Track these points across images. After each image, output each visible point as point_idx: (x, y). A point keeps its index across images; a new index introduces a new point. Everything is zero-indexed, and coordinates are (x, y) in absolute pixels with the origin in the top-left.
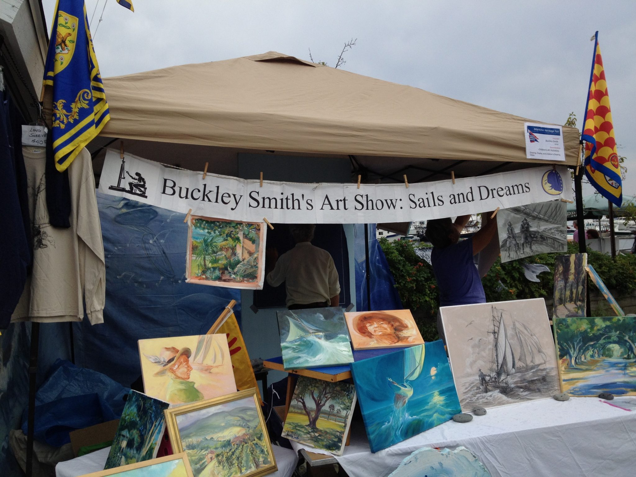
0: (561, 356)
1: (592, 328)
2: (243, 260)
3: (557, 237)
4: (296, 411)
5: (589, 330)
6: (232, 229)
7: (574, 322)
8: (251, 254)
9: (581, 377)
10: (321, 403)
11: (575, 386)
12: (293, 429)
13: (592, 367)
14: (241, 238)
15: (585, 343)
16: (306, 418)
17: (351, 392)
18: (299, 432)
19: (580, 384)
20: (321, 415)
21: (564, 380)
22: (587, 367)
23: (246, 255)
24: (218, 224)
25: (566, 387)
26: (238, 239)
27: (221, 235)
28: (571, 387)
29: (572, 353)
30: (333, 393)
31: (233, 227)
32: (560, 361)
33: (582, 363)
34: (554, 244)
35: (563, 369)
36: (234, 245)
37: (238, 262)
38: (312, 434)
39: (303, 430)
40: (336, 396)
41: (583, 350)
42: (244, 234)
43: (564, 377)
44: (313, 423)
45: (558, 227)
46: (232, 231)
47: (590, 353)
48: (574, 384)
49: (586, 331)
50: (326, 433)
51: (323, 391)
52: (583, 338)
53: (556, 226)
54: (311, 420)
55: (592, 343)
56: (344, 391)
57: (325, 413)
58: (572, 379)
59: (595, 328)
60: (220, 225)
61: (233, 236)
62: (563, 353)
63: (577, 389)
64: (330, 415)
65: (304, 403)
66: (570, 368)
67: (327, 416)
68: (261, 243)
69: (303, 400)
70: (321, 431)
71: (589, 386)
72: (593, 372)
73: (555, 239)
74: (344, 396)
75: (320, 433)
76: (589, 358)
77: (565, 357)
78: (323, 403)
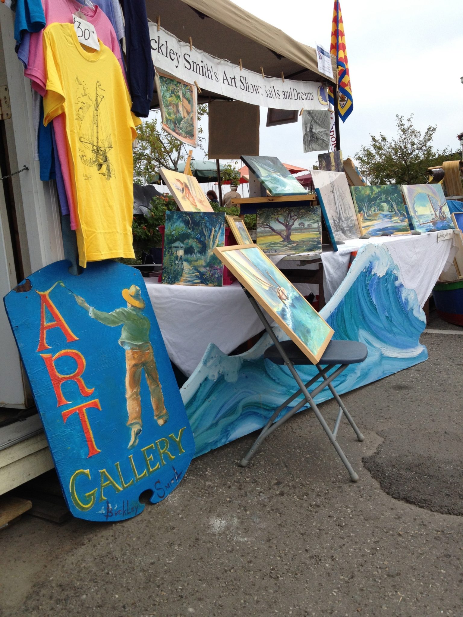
0: (359, 212)
1: (372, 193)
2: (184, 118)
3: (324, 138)
4: (265, 234)
5: (371, 194)
6: (175, 87)
7: (363, 189)
8: (188, 113)
9: (371, 224)
10: (289, 224)
11: (368, 231)
12: (268, 247)
13: (376, 218)
14: (181, 97)
15: (370, 203)
16: (279, 237)
17: (317, 211)
18: (275, 248)
19: (371, 229)
20: (292, 232)
21: (363, 227)
22: (373, 218)
23: (186, 114)
24: (164, 79)
25: (365, 232)
26: (178, 97)
27: (168, 90)
28: (367, 231)
29: (364, 209)
30: (299, 215)
31: (175, 85)
32: (359, 215)
33: (370, 216)
34: (322, 144)
35: (361, 220)
36: (177, 102)
37: (181, 119)
38: (290, 245)
39: (279, 245)
40: (303, 216)
41: (370, 207)
42: (183, 93)
43: (363, 225)
44: (287, 238)
45: (325, 131)
46: (174, 89)
47: (373, 209)
48: (368, 229)
49: (369, 195)
50: (304, 242)
51: (288, 216)
52: (368, 199)
53: (324, 130)
54: (284, 237)
55: (373, 203)
56: (310, 211)
57: (296, 229)
58: (367, 226)
59: (374, 193)
60: (166, 81)
61: (175, 93)
62: (360, 210)
63: (370, 233)
64: (302, 229)
65: (271, 228)
66: (365, 220)
67: (300, 231)
68: (194, 103)
69: (269, 226)
70: (297, 242)
71: (375, 230)
72: (376, 221)
73: (323, 140)
74: (311, 214)
75: (297, 243)
76: (373, 212)
77: (361, 213)
78: (291, 224)
